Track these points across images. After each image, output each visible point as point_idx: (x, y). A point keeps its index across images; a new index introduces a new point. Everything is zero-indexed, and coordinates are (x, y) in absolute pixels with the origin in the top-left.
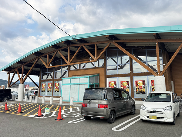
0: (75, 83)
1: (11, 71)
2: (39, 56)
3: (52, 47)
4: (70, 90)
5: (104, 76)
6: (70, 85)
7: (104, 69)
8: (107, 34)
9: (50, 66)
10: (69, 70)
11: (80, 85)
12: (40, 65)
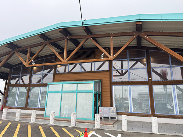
0: (70, 90)
2: (14, 49)
3: (40, 36)
4: (60, 100)
5: (109, 83)
6: (61, 94)
7: (108, 73)
8: (140, 20)
9: (32, 64)
10: (55, 73)
11: (78, 94)
12: (11, 64)
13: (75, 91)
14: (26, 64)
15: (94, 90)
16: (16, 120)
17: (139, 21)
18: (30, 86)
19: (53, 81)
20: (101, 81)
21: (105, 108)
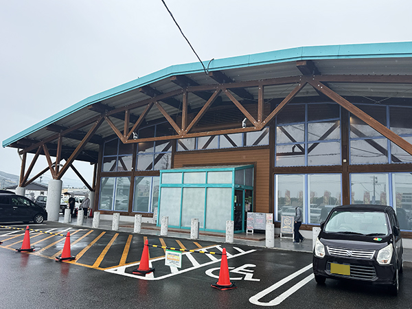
0: (195, 182)
1: (28, 146)
2: (103, 113)
3: (141, 90)
4: (180, 199)
5: (269, 169)
6: (181, 189)
7: (268, 151)
8: (302, 57)
9: (133, 138)
10: (175, 152)
11: (209, 189)
12: (101, 136)
13: (203, 184)
14: (124, 139)
15: (235, 184)
16: (113, 229)
17: (300, 59)
18: (135, 175)
19: (172, 167)
20: (253, 166)
21: (257, 214)
